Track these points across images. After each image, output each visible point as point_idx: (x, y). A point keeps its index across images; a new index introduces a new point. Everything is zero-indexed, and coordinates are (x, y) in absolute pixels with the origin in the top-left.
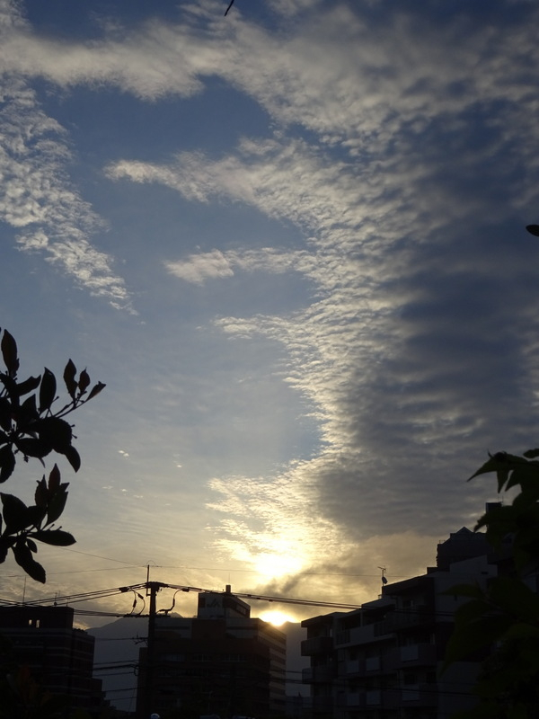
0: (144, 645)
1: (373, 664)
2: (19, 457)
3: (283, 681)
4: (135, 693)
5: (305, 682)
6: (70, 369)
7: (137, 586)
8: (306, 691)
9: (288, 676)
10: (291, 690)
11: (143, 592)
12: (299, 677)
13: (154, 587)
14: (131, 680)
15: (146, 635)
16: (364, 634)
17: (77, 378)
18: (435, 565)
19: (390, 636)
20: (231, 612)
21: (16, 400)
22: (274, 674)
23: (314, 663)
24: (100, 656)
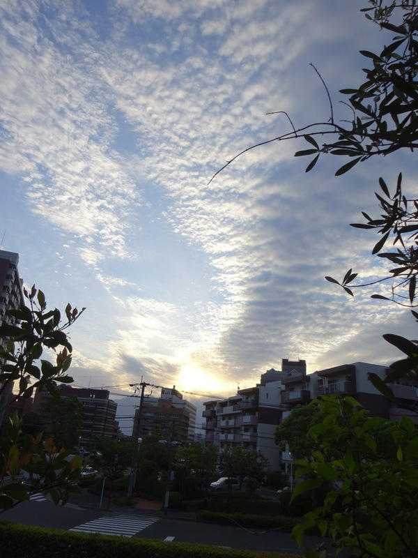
0: (138, 408)
1: (231, 422)
2: (44, 347)
3: (194, 427)
4: (132, 429)
5: (203, 429)
6: (69, 307)
7: (137, 384)
8: (203, 432)
9: (196, 426)
10: (197, 431)
11: (139, 387)
12: (201, 427)
13: (144, 385)
14: (131, 423)
15: (139, 405)
16: (228, 410)
17: (71, 312)
18: (259, 382)
19: (239, 411)
20: (174, 397)
21: (42, 322)
22: (191, 424)
23: (207, 421)
24: (119, 413)
